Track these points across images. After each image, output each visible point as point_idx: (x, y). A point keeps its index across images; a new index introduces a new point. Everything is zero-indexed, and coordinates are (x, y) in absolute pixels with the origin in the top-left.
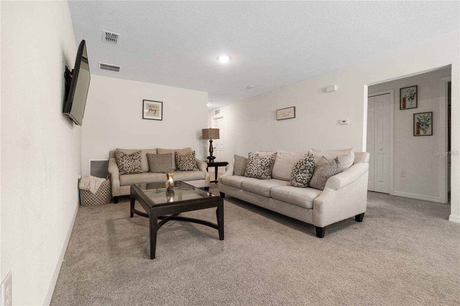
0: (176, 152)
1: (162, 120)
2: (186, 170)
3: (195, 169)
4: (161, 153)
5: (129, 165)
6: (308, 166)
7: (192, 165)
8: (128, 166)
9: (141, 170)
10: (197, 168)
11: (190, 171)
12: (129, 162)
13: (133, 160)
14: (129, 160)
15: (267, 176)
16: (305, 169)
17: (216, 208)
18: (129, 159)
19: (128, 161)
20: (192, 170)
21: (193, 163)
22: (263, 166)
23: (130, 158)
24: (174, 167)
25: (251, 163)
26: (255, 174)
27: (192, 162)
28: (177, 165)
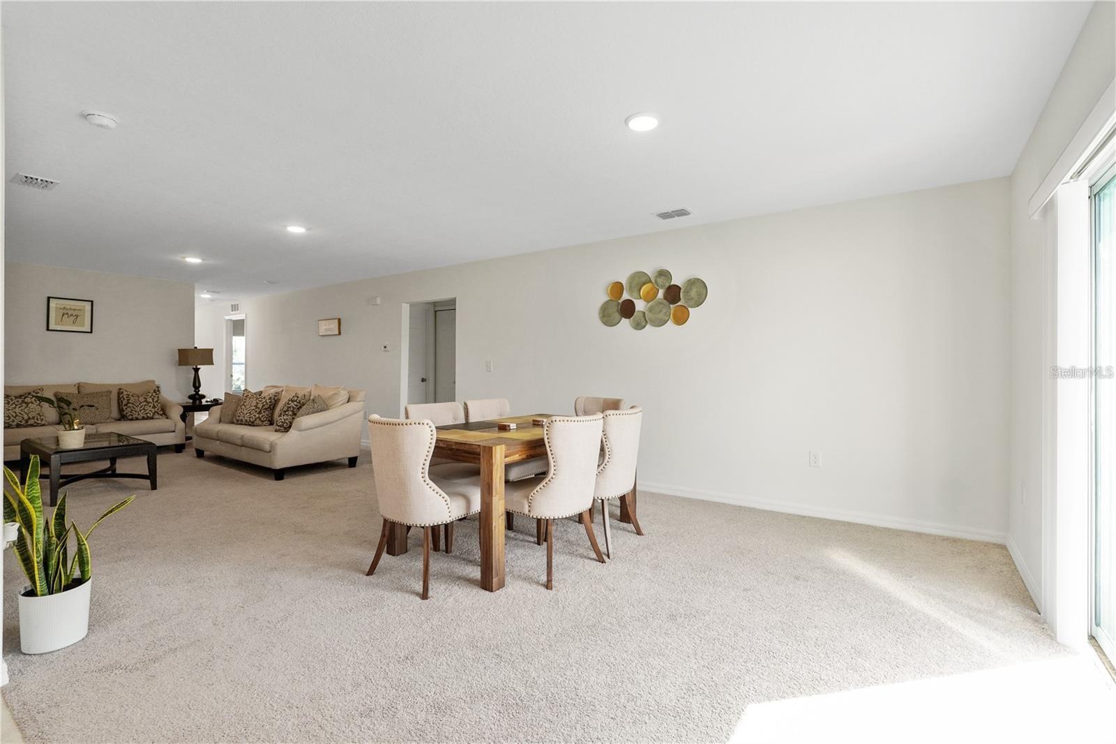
0: (120, 389)
1: (91, 332)
2: (140, 417)
3: (157, 416)
4: (88, 391)
5: (15, 412)
6: (290, 407)
7: (153, 409)
8: (14, 414)
9: (42, 420)
10: (161, 415)
11: (147, 419)
12: (15, 408)
13: (24, 405)
14: (16, 405)
15: (263, 421)
16: (288, 411)
17: (146, 457)
18: (16, 403)
19: (14, 406)
20: (152, 418)
21: (154, 407)
22: (259, 408)
23: (18, 401)
24: (115, 414)
25: (243, 405)
26: (246, 420)
27: (152, 405)
28: (121, 410)
